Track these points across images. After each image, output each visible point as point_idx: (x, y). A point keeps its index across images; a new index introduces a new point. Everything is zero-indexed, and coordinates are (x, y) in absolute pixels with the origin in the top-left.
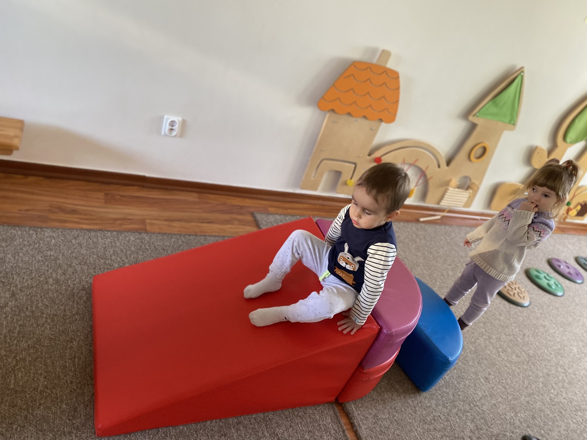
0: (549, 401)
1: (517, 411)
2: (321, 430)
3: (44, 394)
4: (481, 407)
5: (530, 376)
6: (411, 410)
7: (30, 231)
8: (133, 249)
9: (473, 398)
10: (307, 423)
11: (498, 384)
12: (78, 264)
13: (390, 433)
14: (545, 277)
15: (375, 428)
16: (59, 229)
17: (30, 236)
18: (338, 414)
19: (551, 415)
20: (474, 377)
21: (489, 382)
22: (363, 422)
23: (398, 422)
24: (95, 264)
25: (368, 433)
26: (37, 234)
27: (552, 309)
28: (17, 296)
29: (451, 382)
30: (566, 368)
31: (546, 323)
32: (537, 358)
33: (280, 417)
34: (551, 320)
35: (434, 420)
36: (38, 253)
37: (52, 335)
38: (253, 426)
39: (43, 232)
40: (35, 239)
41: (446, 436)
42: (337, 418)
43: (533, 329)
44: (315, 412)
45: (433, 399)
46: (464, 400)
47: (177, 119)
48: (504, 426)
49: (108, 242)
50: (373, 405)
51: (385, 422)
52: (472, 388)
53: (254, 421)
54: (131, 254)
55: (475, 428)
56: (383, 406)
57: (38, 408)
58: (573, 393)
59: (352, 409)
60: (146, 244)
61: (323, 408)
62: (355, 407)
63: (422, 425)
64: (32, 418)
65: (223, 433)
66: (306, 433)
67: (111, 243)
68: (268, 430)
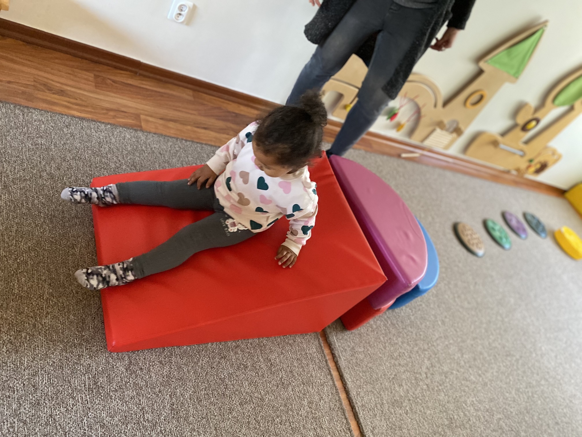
0: (488, 346)
1: (463, 352)
2: (307, 359)
3: (51, 302)
4: (436, 347)
5: (476, 322)
6: (382, 346)
7: (15, 109)
8: (129, 149)
9: (431, 339)
10: (296, 351)
11: (451, 327)
12: (72, 159)
13: (364, 366)
14: (499, 230)
15: (352, 360)
16: (48, 112)
17: (17, 117)
18: (322, 345)
19: (488, 358)
20: (433, 319)
21: (444, 325)
22: (343, 353)
23: (371, 356)
24: (90, 161)
25: (346, 365)
26: (23, 115)
28: (10, 188)
29: (415, 322)
30: (504, 317)
33: (273, 343)
35: (400, 356)
36: (28, 140)
37: (52, 238)
38: (249, 351)
39: (30, 114)
40: (23, 121)
41: (408, 371)
42: (321, 349)
44: (303, 341)
45: (400, 336)
46: (424, 339)
47: (189, 4)
48: (453, 365)
49: (103, 136)
50: (351, 338)
51: (360, 355)
52: (431, 329)
53: (250, 345)
54: (127, 154)
55: (430, 365)
56: (359, 340)
57: (46, 317)
58: (506, 340)
59: (334, 340)
60: (142, 145)
61: (310, 337)
62: (336, 339)
63: (390, 360)
64: (41, 327)
65: (223, 356)
66: (295, 360)
67: (106, 138)
68: (262, 355)
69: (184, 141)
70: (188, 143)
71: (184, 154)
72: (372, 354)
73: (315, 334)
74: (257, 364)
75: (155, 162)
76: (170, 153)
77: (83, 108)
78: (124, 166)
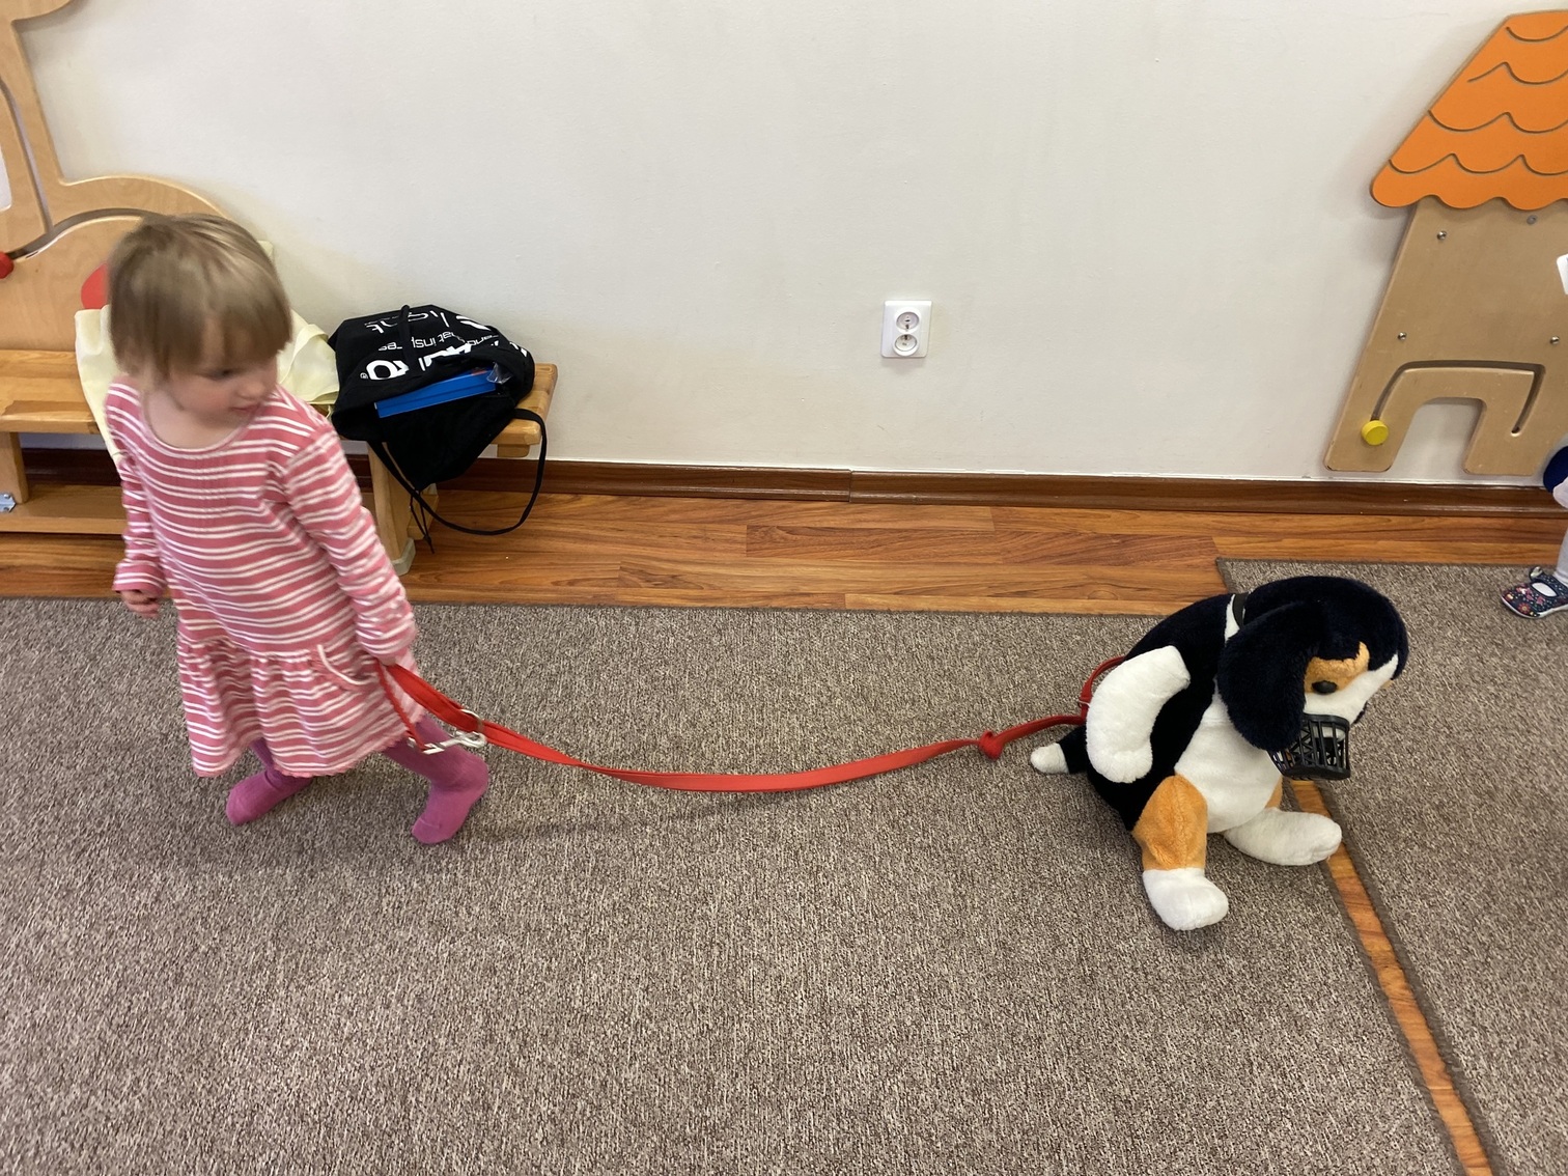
3: (644, 1031)
12: (724, 699)
17: (624, 630)
26: (637, 624)
36: (640, 673)
37: (663, 881)
39: (650, 620)
40: (635, 637)
57: (631, 1065)
64: (618, 1088)
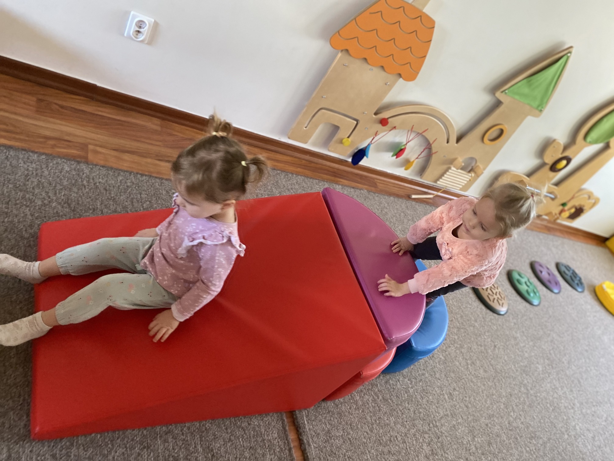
0: (507, 425)
1: (475, 434)
2: (264, 447)
4: (440, 428)
5: (493, 395)
6: (367, 428)
8: (65, 183)
9: (434, 417)
10: (250, 437)
11: (461, 402)
14: (526, 283)
15: (325, 447)
18: (287, 428)
19: (507, 441)
20: (438, 392)
21: (452, 399)
22: (314, 439)
23: (352, 441)
24: (9, 196)
25: (317, 453)
27: (526, 320)
29: (414, 396)
30: (529, 388)
31: (518, 335)
32: (503, 374)
33: (219, 427)
34: (523, 332)
35: (391, 441)
38: (184, 437)
42: (285, 433)
43: (504, 340)
44: (261, 424)
45: (393, 415)
46: (425, 418)
47: (148, 20)
48: (460, 452)
49: (33, 168)
50: (327, 418)
51: (337, 441)
52: (435, 405)
53: (187, 430)
54: (62, 189)
55: (430, 453)
56: (338, 421)
58: (531, 417)
59: (304, 422)
60: (84, 179)
61: (271, 419)
62: (307, 420)
63: (377, 446)
65: (146, 445)
66: (246, 449)
67: (36, 170)
68: (202, 443)
69: (139, 176)
70: (144, 177)
71: (136, 190)
72: (353, 439)
73: (279, 414)
74: (192, 455)
75: (96, 199)
76: (119, 189)
77: (14, 135)
78: (54, 204)
